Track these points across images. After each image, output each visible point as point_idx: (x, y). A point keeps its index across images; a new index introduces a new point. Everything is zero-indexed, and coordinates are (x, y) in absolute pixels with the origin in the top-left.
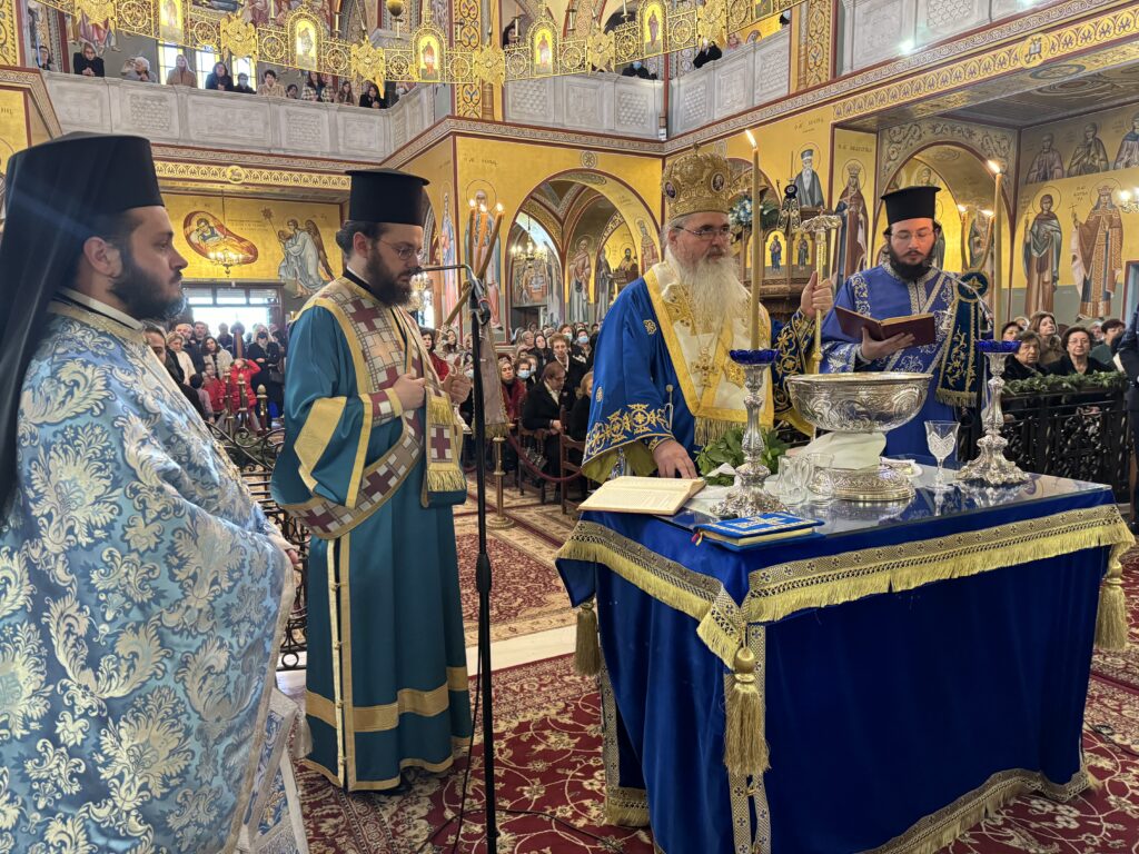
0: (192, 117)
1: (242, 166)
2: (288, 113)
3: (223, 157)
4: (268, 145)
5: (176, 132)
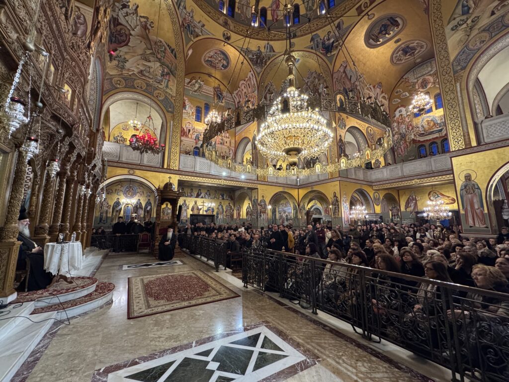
0: (404, 170)
1: (418, 179)
2: (434, 160)
3: (411, 178)
4: (428, 171)
5: (400, 175)
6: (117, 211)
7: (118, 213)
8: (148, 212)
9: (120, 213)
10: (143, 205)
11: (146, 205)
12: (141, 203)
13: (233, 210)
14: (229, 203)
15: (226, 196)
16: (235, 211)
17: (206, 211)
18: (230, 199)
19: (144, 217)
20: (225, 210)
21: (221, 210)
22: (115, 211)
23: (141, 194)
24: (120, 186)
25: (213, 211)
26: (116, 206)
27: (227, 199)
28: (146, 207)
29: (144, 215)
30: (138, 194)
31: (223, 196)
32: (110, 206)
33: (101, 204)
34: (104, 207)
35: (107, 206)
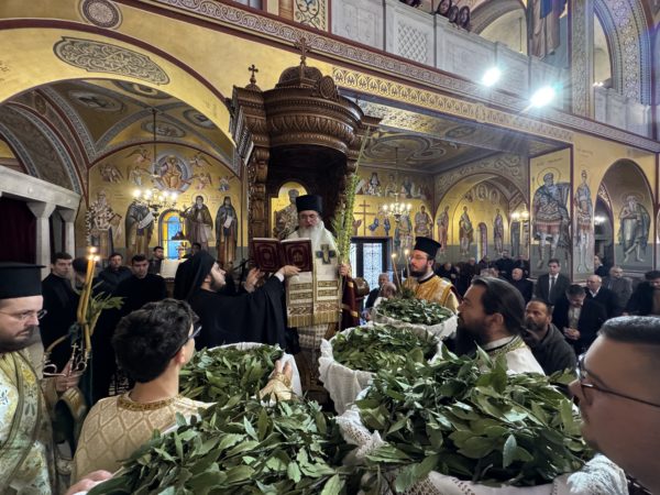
6: (141, 232)
7: (144, 238)
8: (227, 232)
9: (149, 238)
10: (214, 215)
11: (220, 214)
12: (205, 207)
13: (432, 225)
14: (423, 207)
15: (416, 190)
16: (436, 226)
17: (372, 229)
18: (424, 197)
19: (218, 247)
20: (414, 225)
21: (405, 225)
22: (134, 232)
23: (202, 182)
24: (140, 158)
25: (387, 229)
26: (135, 217)
27: (419, 198)
28: (221, 220)
29: (219, 241)
30: (195, 182)
31: (408, 190)
32: (117, 218)
33: (90, 210)
34: (101, 221)
35: (110, 216)
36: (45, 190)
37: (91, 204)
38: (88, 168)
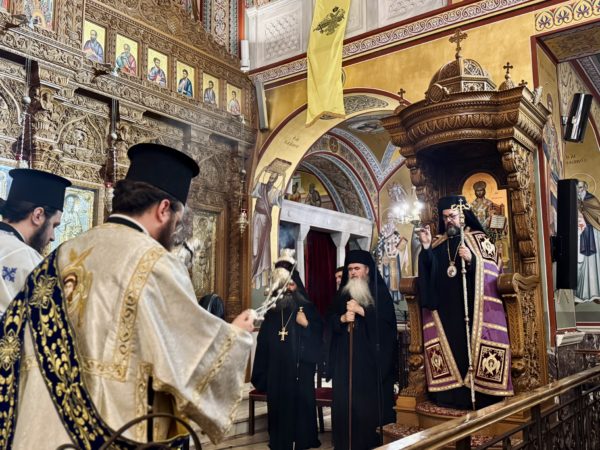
32: (403, 242)
33: (381, 236)
34: (390, 247)
35: (398, 240)
36: (339, 221)
37: (382, 229)
38: (378, 191)
